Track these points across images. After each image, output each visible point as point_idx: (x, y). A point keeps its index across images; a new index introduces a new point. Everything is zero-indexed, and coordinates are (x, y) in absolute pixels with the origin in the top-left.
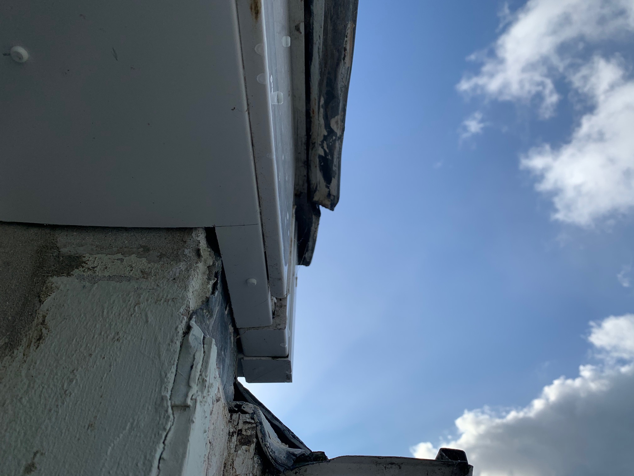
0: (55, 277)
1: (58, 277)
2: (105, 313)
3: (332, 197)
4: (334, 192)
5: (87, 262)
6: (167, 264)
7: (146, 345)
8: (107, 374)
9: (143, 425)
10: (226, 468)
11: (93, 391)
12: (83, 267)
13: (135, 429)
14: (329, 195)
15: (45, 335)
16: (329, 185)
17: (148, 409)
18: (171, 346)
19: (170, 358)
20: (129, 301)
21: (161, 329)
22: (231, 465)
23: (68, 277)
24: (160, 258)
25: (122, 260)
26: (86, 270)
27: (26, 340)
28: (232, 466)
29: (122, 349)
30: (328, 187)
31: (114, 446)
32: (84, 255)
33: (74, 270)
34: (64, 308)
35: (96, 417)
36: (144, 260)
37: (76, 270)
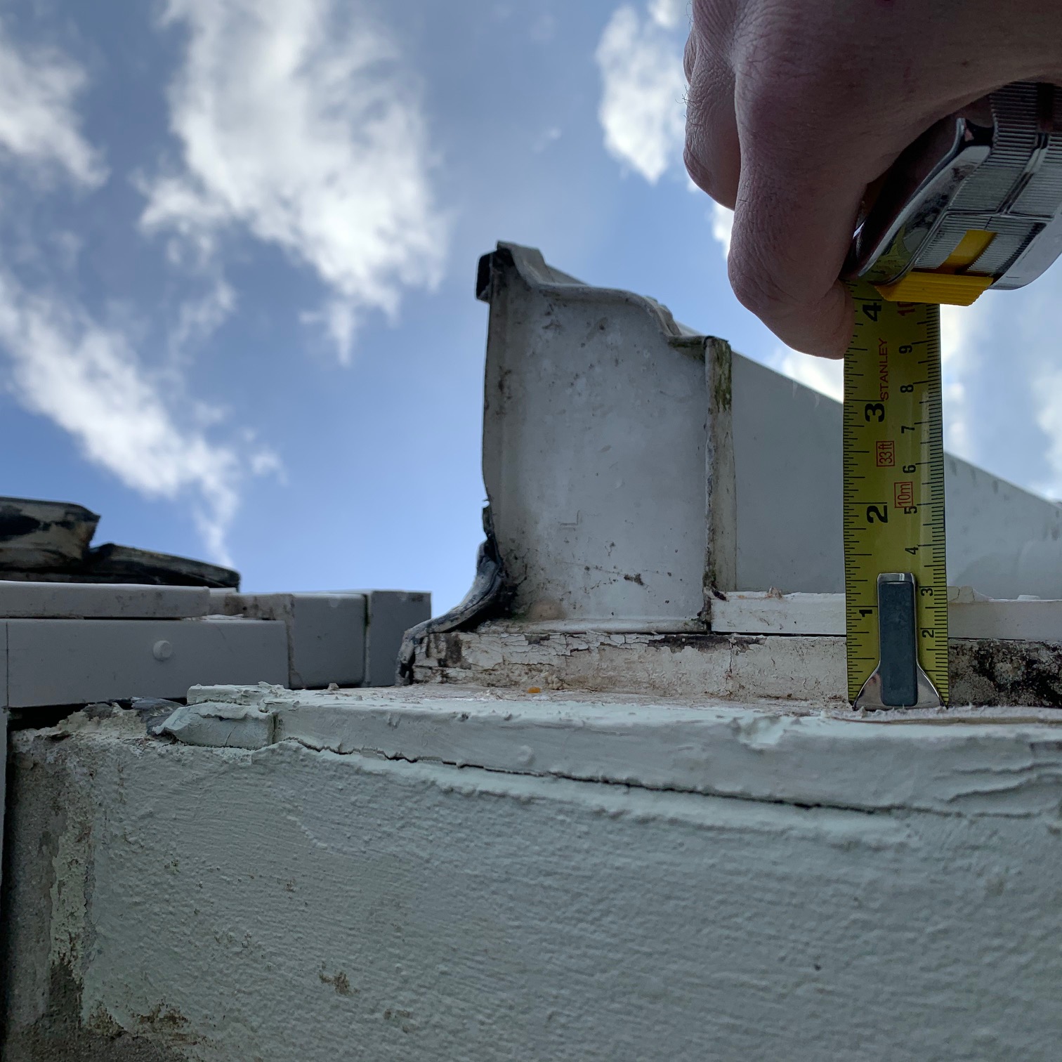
0: (81, 1015)
1: (82, 1008)
2: (137, 899)
3: (71, 518)
4: (58, 514)
5: (62, 955)
6: (68, 793)
7: (183, 809)
8: (223, 874)
9: (292, 791)
10: (494, 683)
11: (245, 895)
12: (70, 962)
13: (296, 804)
14: (65, 524)
15: (168, 1009)
16: (42, 524)
17: (270, 787)
18: (186, 762)
19: (203, 759)
20: (121, 855)
21: (162, 785)
22: (490, 674)
23: (83, 988)
24: (59, 808)
25: (62, 884)
26: (75, 954)
27: (175, 1045)
28: (492, 672)
29: (188, 853)
30: (47, 527)
31: (316, 838)
32: (51, 963)
33: (74, 979)
34: (130, 983)
35: (279, 881)
36: (62, 840)
37: (73, 975)
